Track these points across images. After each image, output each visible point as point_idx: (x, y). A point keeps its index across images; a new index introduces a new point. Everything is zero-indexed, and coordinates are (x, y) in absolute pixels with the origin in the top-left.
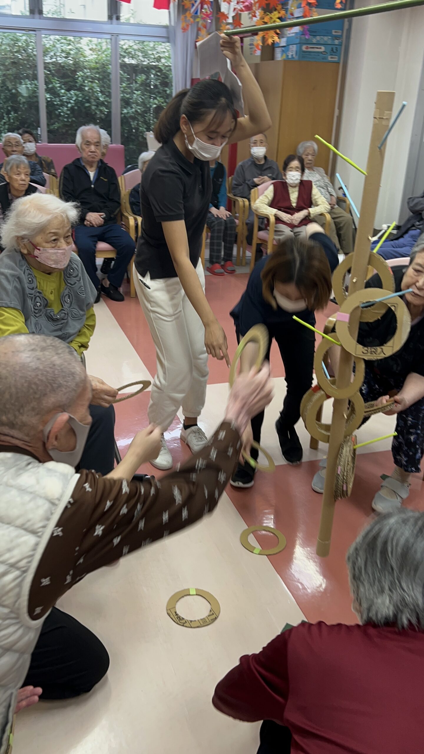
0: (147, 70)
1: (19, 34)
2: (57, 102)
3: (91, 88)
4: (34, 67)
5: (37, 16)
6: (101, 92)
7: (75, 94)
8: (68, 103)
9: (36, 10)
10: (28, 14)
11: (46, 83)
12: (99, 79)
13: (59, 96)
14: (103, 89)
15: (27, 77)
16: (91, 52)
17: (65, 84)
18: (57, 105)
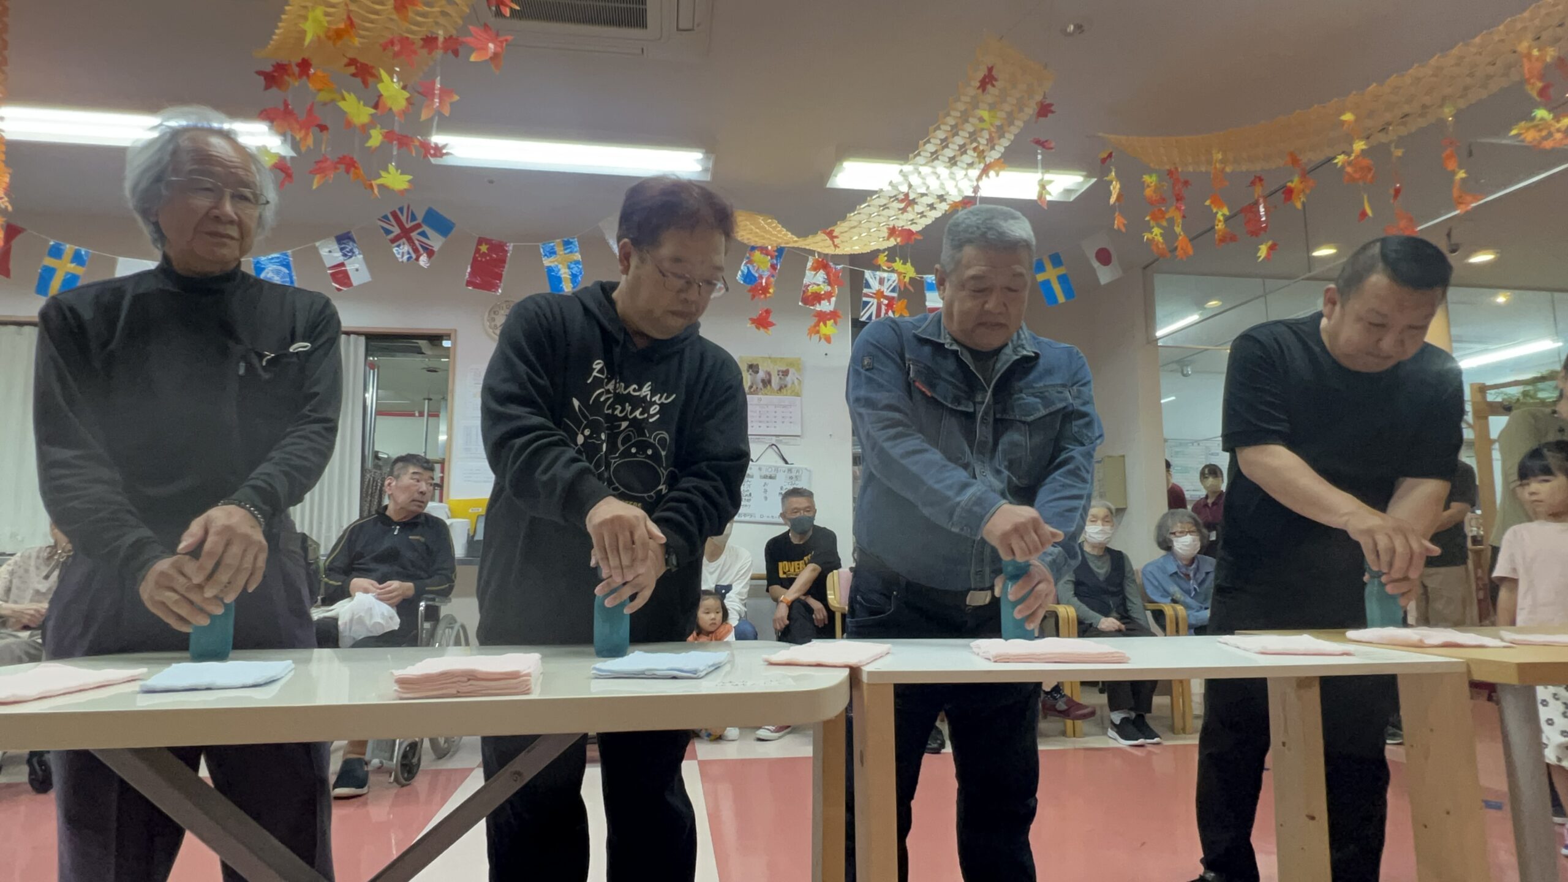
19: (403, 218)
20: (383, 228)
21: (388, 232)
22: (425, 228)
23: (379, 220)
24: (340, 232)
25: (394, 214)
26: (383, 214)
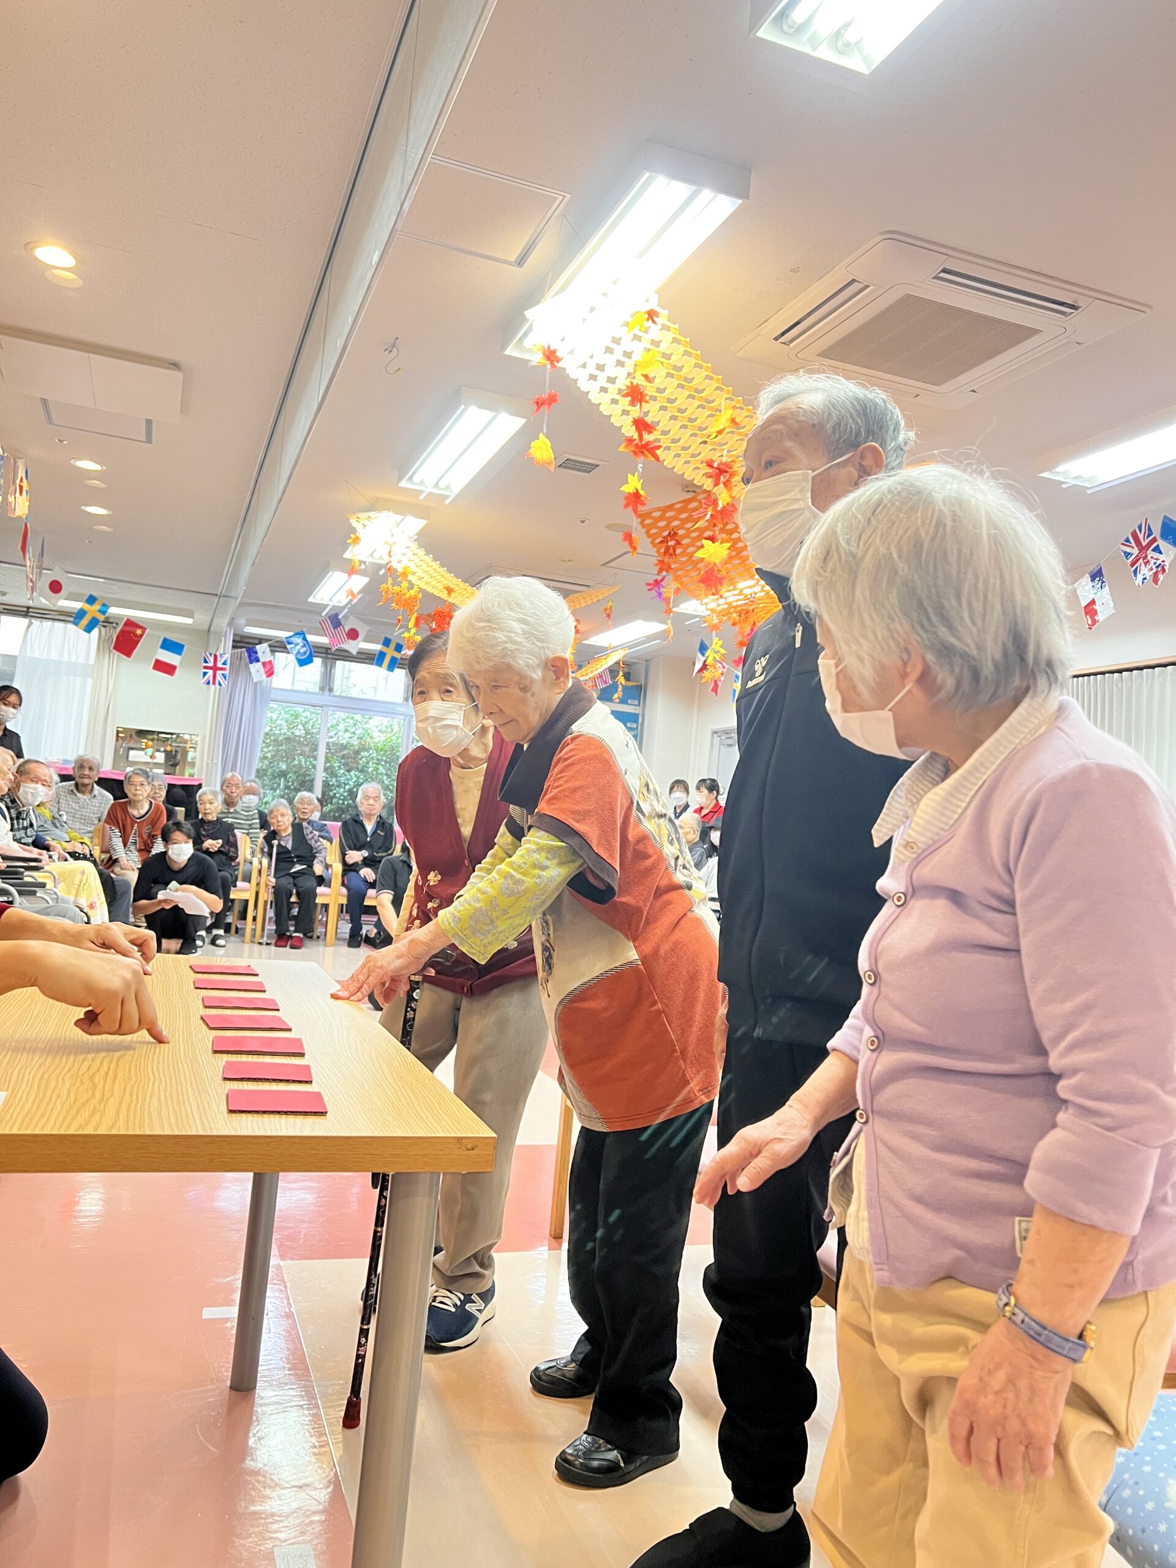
1: (300, 709)
2: (333, 781)
3: (377, 770)
4: (314, 746)
5: (326, 692)
7: (356, 776)
8: (345, 785)
9: (327, 688)
10: (317, 690)
11: (325, 762)
12: (386, 762)
13: (336, 776)
14: (389, 772)
16: (380, 734)
17: (345, 764)
18: (333, 785)
19: (1141, 537)
20: (1125, 553)
21: (1127, 555)
22: (1161, 543)
23: (1123, 544)
24: (1094, 568)
25: (1135, 535)
26: (1125, 538)
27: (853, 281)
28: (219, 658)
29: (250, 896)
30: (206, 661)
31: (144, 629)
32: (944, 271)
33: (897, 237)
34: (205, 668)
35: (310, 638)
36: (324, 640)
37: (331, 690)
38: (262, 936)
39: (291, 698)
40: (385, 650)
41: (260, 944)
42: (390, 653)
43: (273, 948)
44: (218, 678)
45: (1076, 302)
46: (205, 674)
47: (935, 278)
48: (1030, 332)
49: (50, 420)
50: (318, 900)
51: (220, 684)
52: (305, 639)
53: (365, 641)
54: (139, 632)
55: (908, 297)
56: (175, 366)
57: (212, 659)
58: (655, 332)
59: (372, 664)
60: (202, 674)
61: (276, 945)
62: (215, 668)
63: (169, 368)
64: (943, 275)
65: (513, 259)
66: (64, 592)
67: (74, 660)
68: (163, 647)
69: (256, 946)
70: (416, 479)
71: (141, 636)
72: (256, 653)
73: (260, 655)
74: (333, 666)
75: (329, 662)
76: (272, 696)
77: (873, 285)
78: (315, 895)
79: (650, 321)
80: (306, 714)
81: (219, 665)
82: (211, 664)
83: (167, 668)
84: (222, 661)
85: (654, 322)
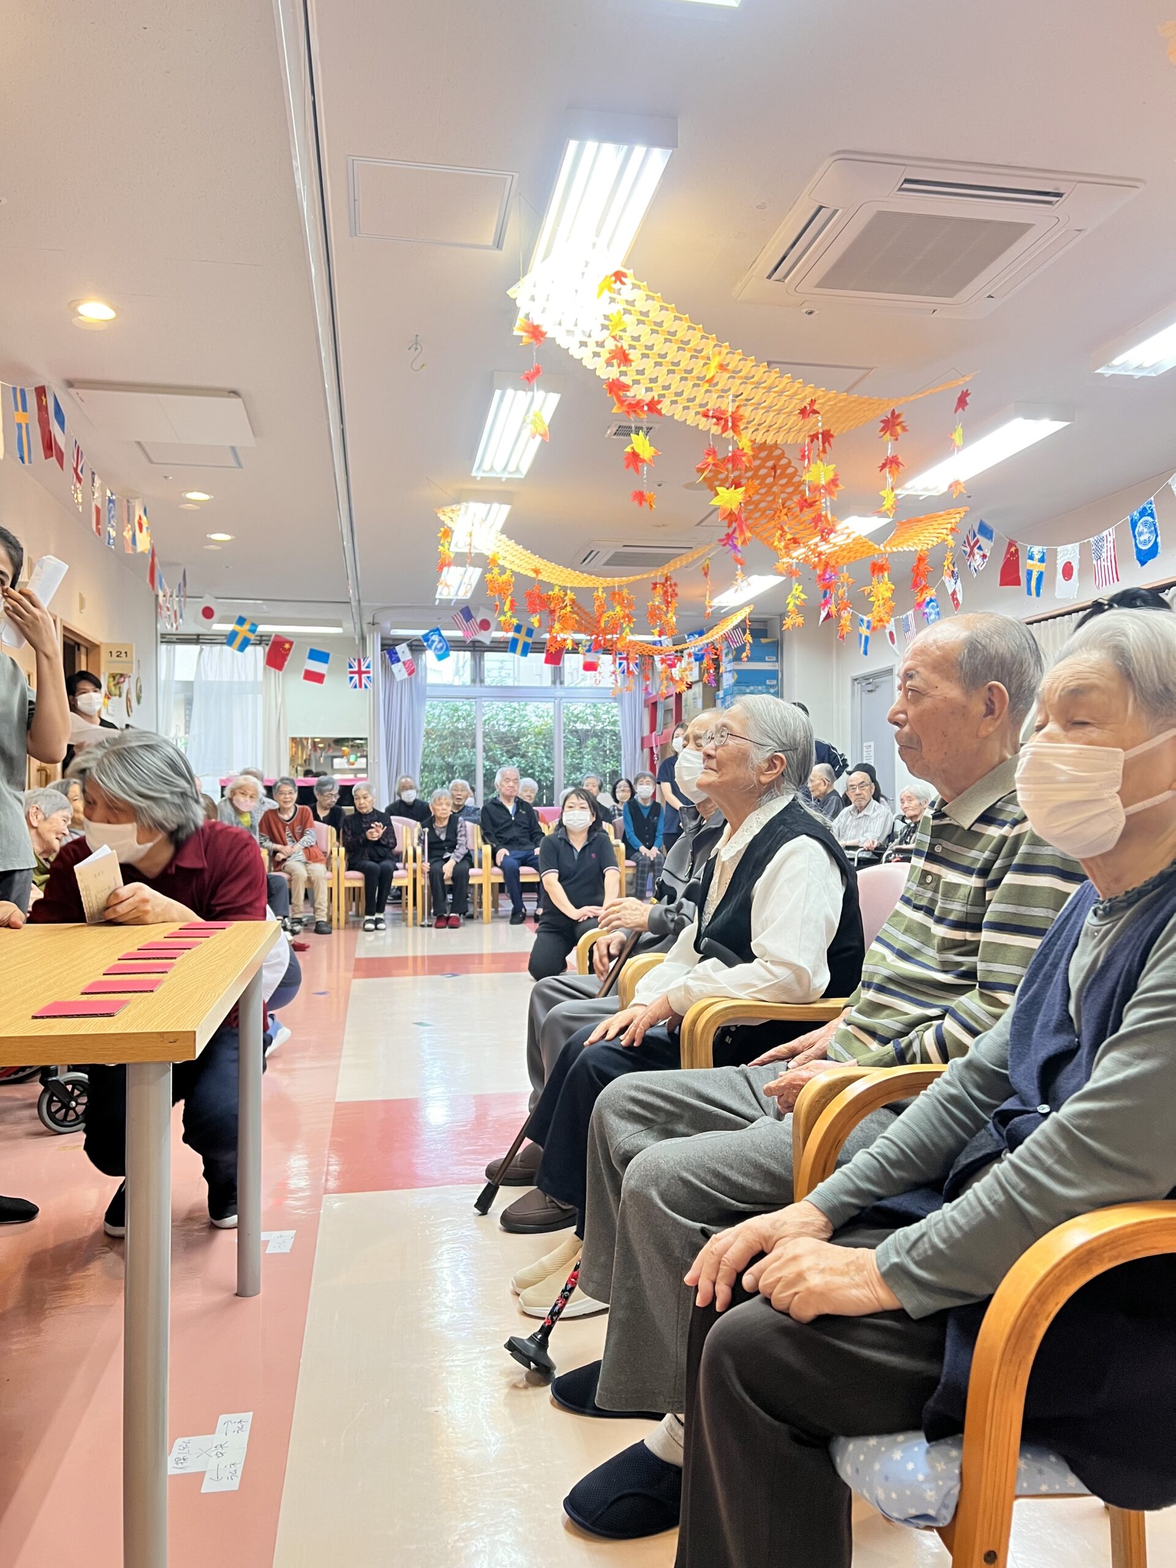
0: (599, 735)
1: (459, 703)
3: (535, 754)
4: (473, 736)
5: (478, 684)
6: (547, 758)
9: (479, 679)
10: (470, 682)
11: (485, 751)
12: (543, 745)
14: (549, 755)
15: (466, 746)
17: (508, 752)
27: (821, 208)
28: (362, 663)
29: (407, 882)
30: (351, 667)
31: (291, 644)
32: (907, 181)
33: (847, 156)
34: (351, 672)
35: (445, 633)
36: (458, 634)
37: (482, 681)
38: (423, 919)
39: (447, 693)
40: (517, 636)
41: (422, 926)
42: (522, 638)
43: (433, 930)
44: (364, 681)
45: (1057, 189)
46: (351, 678)
47: (900, 189)
48: (1021, 229)
49: (151, 462)
50: (471, 882)
51: (366, 687)
52: (440, 635)
53: (497, 630)
54: (287, 646)
55: (880, 214)
56: (235, 393)
57: (356, 664)
58: (627, 292)
59: (506, 651)
60: (348, 680)
61: (437, 927)
62: (360, 673)
63: (228, 397)
64: (906, 186)
65: (491, 244)
66: (216, 616)
67: (243, 679)
68: (311, 657)
69: (419, 929)
70: (486, 466)
71: (289, 650)
72: (396, 653)
73: (400, 655)
74: (481, 658)
75: (478, 654)
76: (428, 693)
77: (842, 208)
78: (468, 877)
79: (618, 282)
80: (464, 707)
81: (363, 669)
82: (356, 669)
83: (317, 678)
84: (366, 665)
85: (623, 283)
